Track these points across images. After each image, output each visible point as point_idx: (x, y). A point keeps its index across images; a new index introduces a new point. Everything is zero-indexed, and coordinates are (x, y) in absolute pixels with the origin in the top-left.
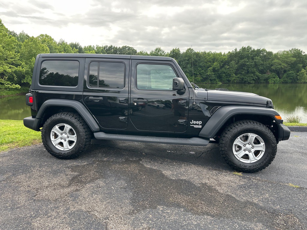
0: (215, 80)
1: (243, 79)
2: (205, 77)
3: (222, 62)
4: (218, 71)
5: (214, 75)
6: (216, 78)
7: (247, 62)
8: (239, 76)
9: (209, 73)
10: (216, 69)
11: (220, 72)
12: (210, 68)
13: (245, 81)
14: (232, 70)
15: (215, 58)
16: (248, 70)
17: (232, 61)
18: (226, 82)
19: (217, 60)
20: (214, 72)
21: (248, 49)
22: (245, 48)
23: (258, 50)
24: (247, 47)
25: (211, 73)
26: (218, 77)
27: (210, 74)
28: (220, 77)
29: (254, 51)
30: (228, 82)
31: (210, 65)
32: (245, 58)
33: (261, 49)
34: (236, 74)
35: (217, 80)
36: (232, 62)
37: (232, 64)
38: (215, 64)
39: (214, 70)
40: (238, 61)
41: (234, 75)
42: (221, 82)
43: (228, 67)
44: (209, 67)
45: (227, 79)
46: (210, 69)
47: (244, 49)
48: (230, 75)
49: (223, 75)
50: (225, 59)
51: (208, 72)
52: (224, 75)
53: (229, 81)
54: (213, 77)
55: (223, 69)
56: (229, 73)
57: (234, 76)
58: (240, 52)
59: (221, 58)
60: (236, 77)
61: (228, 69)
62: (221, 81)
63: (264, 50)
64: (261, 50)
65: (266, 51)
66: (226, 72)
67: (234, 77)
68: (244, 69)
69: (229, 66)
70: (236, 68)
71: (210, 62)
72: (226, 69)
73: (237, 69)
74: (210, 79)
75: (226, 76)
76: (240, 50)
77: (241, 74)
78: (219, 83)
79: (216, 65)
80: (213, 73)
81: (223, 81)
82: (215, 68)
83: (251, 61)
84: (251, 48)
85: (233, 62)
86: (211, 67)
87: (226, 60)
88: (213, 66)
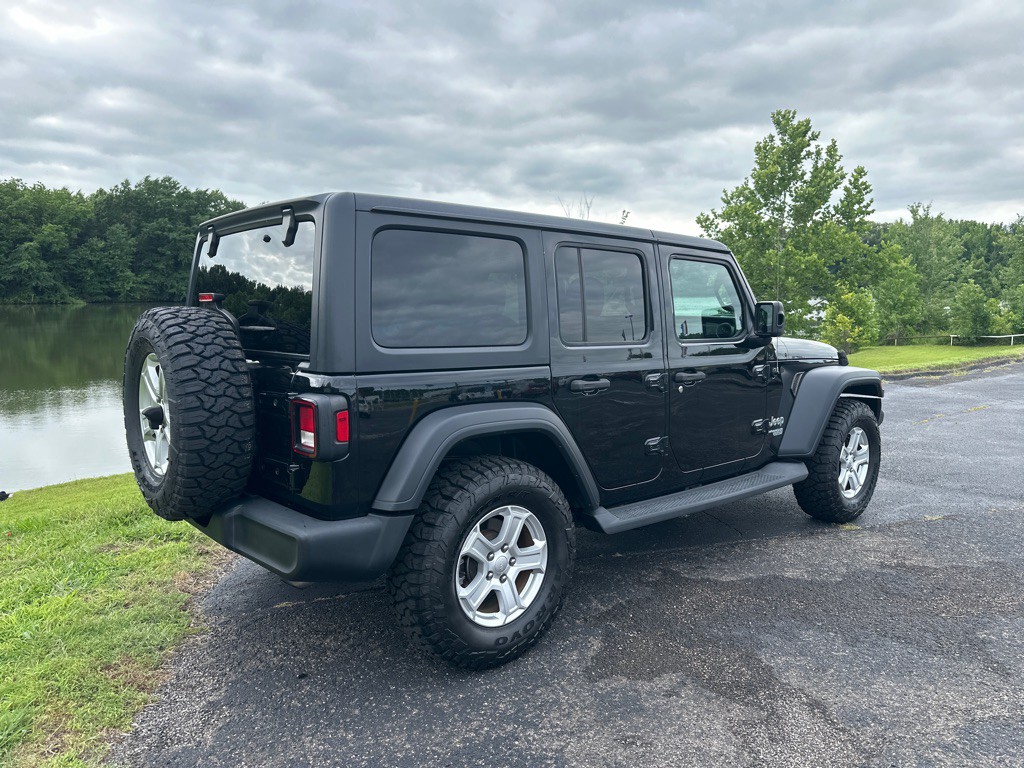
0: (55, 289)
1: (162, 288)
2: (10, 277)
3: (74, 223)
4: (64, 258)
5: (50, 270)
6: (59, 284)
7: (170, 230)
8: (146, 276)
9: (24, 264)
10: (55, 248)
11: (72, 262)
12: (27, 244)
13: (173, 295)
14: (120, 257)
15: (42, 207)
16: (176, 257)
17: (115, 223)
18: (100, 298)
19: (52, 216)
20: (47, 261)
21: (166, 187)
22: (156, 181)
23: (201, 195)
24: (164, 180)
25: (34, 265)
26: (65, 280)
27: (31, 269)
28: (74, 281)
29: (186, 195)
30: (107, 298)
31: (25, 233)
32: (162, 214)
33: (209, 192)
34: (135, 269)
35: (65, 291)
36: (113, 228)
37: (113, 233)
38: (47, 228)
39: (45, 252)
40: (140, 227)
41: (129, 273)
42: (83, 298)
43: (102, 244)
44: (22, 241)
45: (105, 286)
46: (27, 249)
47: (152, 187)
48: (114, 272)
49: (86, 273)
50: (84, 213)
51: (20, 259)
52: (91, 272)
53: (113, 294)
54: (47, 279)
55: (83, 251)
56: (107, 267)
57: (128, 277)
58: (139, 194)
59: (67, 210)
60: (139, 279)
61: (103, 250)
62: (81, 294)
63: (217, 197)
64: (211, 195)
65: (226, 201)
66: (98, 262)
67: (129, 280)
68: (163, 255)
69: (105, 239)
70: (135, 250)
71: (24, 221)
72: (93, 250)
73: (136, 254)
74: (35, 289)
75: (99, 275)
76: (139, 185)
77: (155, 270)
78: (74, 300)
79: (50, 234)
80: (44, 265)
81: (91, 295)
82: (50, 244)
83: (181, 226)
84: (175, 186)
85: (118, 228)
86: (31, 240)
87: (89, 216)
88: (39, 237)
